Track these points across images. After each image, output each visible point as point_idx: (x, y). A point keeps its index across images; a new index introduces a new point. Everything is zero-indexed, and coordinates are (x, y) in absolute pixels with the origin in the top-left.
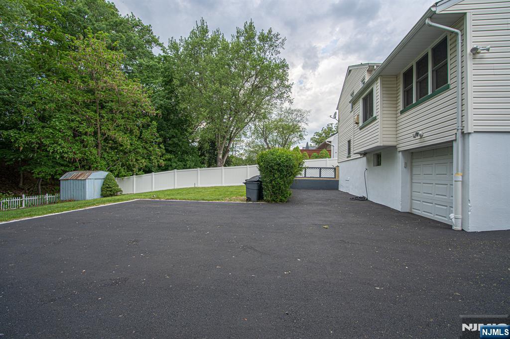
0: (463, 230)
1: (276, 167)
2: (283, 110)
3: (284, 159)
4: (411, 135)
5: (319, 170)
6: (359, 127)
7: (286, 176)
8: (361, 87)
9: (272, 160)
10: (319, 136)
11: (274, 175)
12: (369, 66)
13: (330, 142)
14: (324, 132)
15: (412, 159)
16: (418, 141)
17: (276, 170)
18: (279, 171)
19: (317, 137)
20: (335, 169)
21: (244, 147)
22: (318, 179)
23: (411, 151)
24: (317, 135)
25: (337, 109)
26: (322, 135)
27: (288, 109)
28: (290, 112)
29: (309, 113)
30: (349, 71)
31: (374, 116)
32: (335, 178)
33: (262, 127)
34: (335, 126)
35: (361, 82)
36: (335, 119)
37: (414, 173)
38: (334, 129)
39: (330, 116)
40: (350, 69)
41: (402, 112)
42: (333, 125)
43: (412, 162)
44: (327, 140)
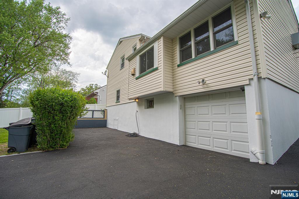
0: (267, 163)
1: (57, 108)
2: (60, 70)
3: (69, 98)
4: (196, 81)
5: (92, 112)
6: (135, 78)
7: (69, 118)
8: (132, 53)
9: (52, 99)
10: (84, 91)
11: (53, 117)
12: (142, 36)
13: (97, 93)
14: (87, 89)
15: (184, 103)
16: (201, 87)
17: (57, 110)
18: (61, 112)
19: (82, 91)
20: (104, 111)
21: (21, 93)
22: (91, 119)
23: (184, 97)
24: (82, 90)
25: (107, 69)
26: (86, 90)
27: (63, 70)
28: (64, 72)
29: (78, 75)
30: (120, 42)
31: (155, 67)
32: (104, 118)
33: (41, 80)
34: (94, 86)
35: (132, 48)
36: (105, 75)
37: (187, 114)
38: (94, 88)
39: (102, 73)
40: (121, 40)
41: (179, 66)
42: (94, 85)
43: (185, 105)
44: (95, 91)
